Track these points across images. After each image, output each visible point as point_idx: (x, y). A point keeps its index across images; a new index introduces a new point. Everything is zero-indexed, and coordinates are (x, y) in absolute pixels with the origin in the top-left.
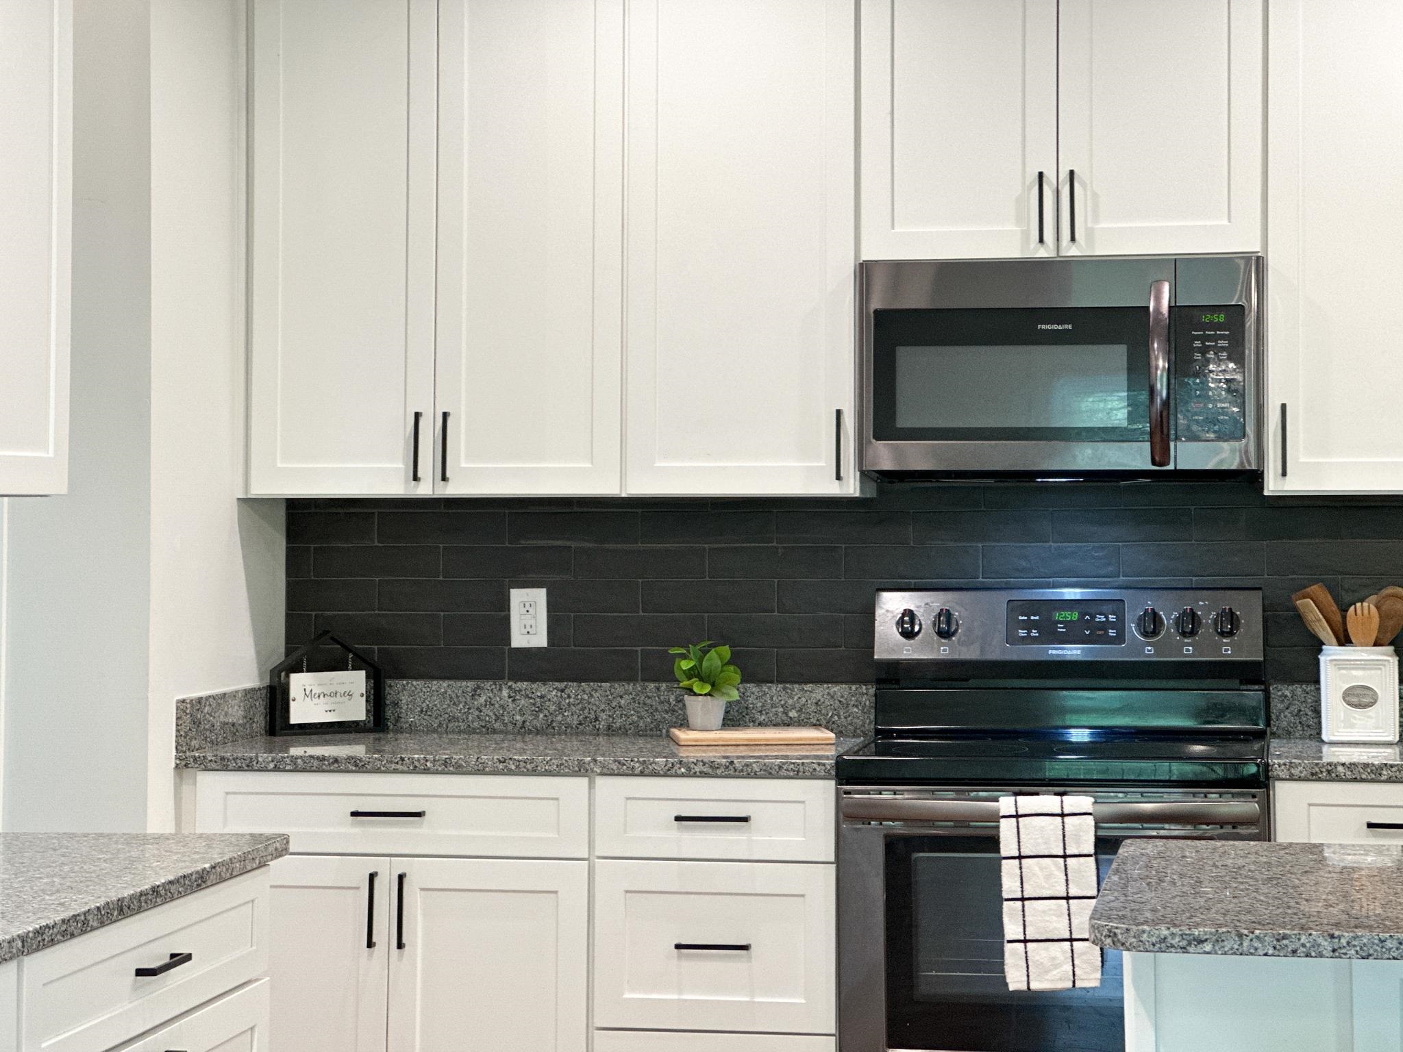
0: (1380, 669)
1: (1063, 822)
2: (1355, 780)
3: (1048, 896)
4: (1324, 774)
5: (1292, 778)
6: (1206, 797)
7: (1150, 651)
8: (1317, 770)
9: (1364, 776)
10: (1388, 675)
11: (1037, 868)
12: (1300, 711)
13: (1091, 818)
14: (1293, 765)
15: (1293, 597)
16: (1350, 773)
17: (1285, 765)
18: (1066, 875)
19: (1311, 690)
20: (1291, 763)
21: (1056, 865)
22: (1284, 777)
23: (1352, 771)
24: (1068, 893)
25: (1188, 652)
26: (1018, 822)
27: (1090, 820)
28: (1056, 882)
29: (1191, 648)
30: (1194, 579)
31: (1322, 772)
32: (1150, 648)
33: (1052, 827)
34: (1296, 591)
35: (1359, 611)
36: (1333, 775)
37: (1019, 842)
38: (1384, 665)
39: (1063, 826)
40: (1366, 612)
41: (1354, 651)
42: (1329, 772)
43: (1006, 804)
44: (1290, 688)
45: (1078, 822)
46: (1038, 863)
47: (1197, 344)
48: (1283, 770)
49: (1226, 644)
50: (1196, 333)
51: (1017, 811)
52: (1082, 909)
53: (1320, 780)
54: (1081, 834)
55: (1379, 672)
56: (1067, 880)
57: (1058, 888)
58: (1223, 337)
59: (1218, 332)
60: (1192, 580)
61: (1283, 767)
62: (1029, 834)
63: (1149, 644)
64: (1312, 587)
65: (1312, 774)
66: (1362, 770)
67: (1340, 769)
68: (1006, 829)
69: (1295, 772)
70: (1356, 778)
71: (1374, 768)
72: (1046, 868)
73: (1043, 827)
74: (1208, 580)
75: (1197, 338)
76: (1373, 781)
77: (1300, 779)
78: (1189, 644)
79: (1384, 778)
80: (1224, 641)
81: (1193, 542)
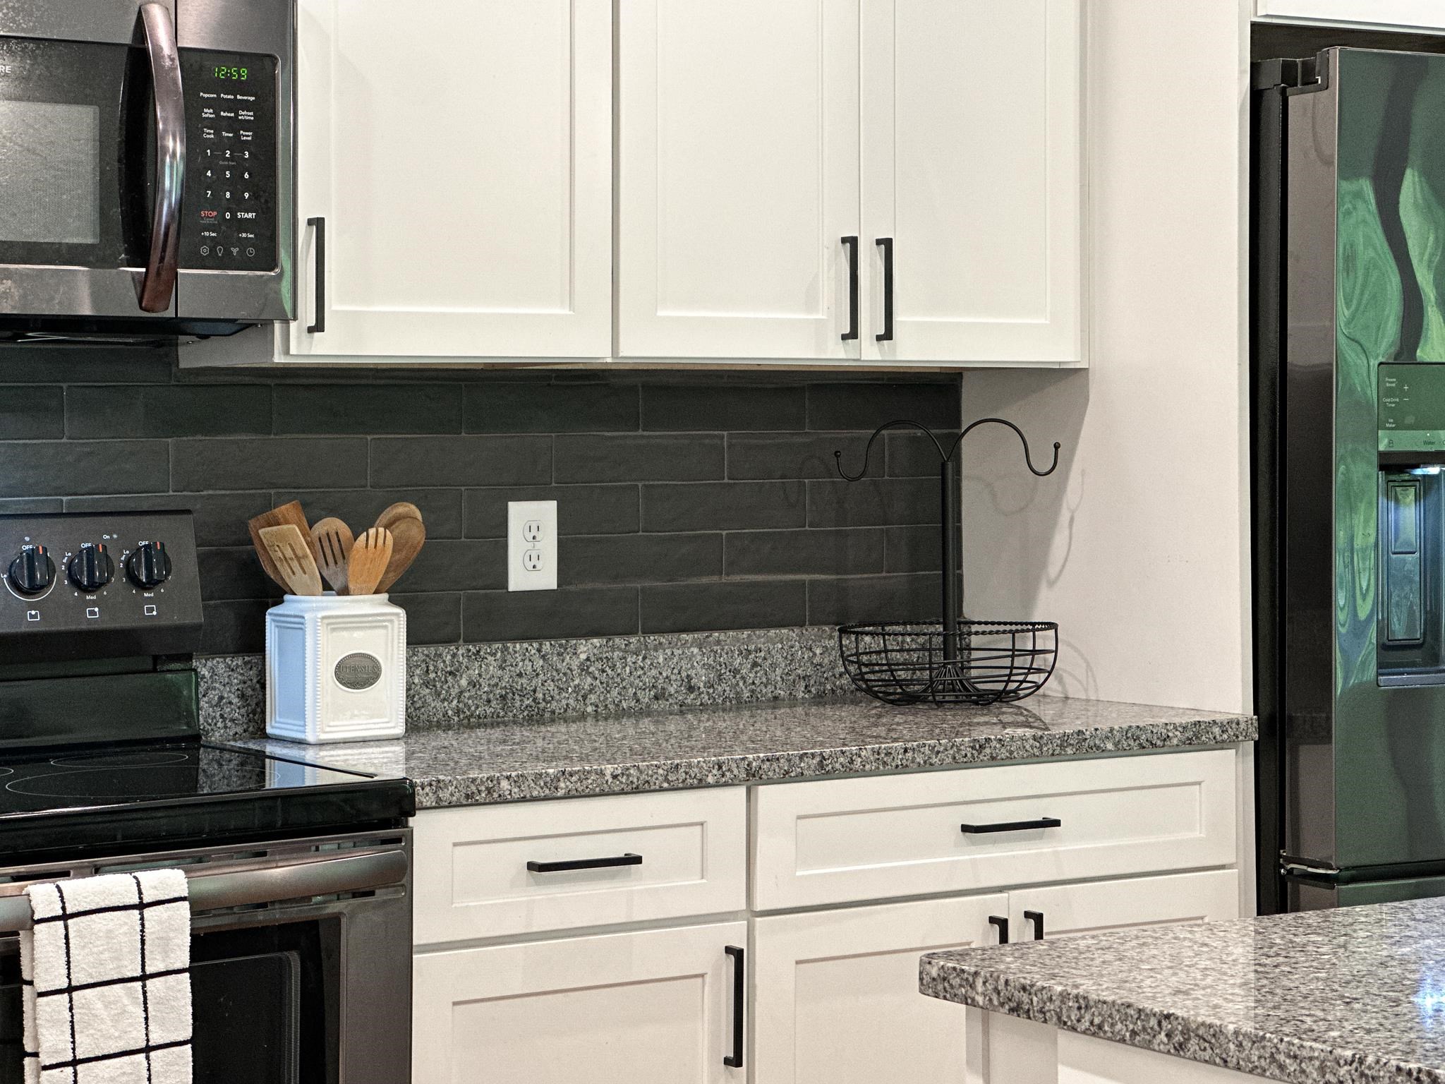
0: (386, 627)
1: (142, 919)
2: (523, 800)
3: (117, 1051)
4: (483, 795)
5: (439, 806)
6: (317, 849)
7: (35, 616)
8: (474, 788)
9: (535, 793)
10: (396, 637)
11: (99, 1005)
12: (221, 698)
13: (186, 904)
14: (441, 785)
15: (252, 523)
16: (516, 790)
17: (431, 785)
18: (146, 1010)
19: (237, 666)
20: (439, 781)
21: (130, 994)
22: (428, 804)
23: (519, 787)
24: (148, 1040)
25: (93, 614)
26: (66, 928)
27: (184, 909)
28: (131, 1025)
29: (96, 609)
30: (65, 499)
31: (479, 792)
32: (33, 612)
33: (125, 929)
34: (255, 515)
35: (371, 541)
36: (495, 795)
37: (68, 962)
38: (391, 621)
39: (143, 925)
40: (380, 541)
41: (353, 601)
42: (489, 790)
43: (43, 896)
44: (209, 664)
45: (165, 916)
46: (104, 996)
47: (208, 113)
48: (427, 794)
49: (149, 600)
50: (206, 96)
51: (64, 908)
52: (168, 1064)
53: (478, 804)
54: (172, 935)
55: (382, 631)
56: (146, 1019)
57: (134, 1034)
58: (246, 106)
59: (239, 97)
60: (62, 501)
61: (427, 789)
62: (84, 947)
63: (32, 606)
64: (283, 507)
65: (467, 796)
66: (533, 785)
67: (505, 784)
68: (45, 943)
69: (444, 795)
70: (524, 797)
71: (548, 779)
72: (115, 1002)
73: (110, 931)
74: (86, 501)
75: (208, 103)
76: (546, 799)
77: (450, 806)
78: (94, 603)
79: (561, 793)
80: (146, 595)
81: (64, 440)
